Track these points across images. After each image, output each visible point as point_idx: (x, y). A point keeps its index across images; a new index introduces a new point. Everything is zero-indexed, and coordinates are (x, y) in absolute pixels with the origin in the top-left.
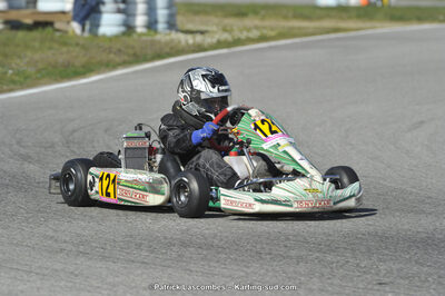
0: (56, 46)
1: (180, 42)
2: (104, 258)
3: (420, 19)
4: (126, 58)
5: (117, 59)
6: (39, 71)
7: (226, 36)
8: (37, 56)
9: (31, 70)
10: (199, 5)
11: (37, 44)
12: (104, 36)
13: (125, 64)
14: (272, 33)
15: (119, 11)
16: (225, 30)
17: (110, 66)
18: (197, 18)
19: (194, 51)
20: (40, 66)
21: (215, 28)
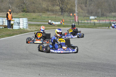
0: (8, 31)
1: (28, 30)
2: (17, 67)
3: (68, 27)
4: (20, 33)
6: (5, 35)
7: (36, 29)
8: (5, 33)
9: (4, 35)
10: (32, 24)
11: (5, 31)
12: (16, 29)
13: (20, 34)
15: (18, 25)
16: (36, 28)
17: (17, 34)
18: (31, 26)
19: (31, 32)
20: (5, 34)
21: (34, 28)
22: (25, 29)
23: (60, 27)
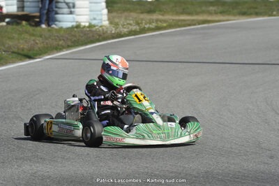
0: (27, 36)
1: (106, 32)
4: (69, 43)
5: (64, 44)
7: (138, 30)
11: (16, 36)
12: (61, 28)
13: (69, 47)
14: (165, 25)
15: (70, 13)
16: (138, 24)
17: (58, 48)
19: (113, 38)
21: (132, 22)
22: (94, 26)
23: (229, 14)
